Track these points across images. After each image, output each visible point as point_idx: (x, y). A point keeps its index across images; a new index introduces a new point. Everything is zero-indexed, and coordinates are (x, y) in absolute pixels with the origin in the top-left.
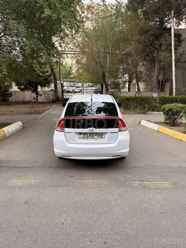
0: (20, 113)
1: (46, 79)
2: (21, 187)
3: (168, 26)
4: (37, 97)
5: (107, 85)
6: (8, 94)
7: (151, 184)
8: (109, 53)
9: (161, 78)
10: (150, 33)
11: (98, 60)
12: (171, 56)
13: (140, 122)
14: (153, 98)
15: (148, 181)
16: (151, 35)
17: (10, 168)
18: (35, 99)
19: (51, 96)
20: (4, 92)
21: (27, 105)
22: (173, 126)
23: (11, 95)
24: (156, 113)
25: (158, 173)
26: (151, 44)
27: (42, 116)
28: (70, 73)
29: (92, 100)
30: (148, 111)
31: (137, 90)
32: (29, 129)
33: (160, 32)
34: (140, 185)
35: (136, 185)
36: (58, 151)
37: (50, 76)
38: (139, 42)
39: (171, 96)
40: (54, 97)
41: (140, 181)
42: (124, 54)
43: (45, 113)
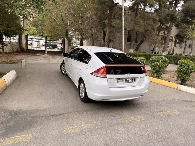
5: (69, 40)
40: (19, 48)
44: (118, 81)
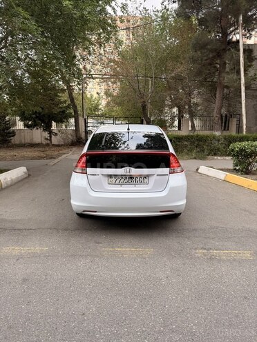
0: (24, 158)
1: (64, 112)
2: (19, 258)
3: (234, 39)
4: (51, 137)
5: (148, 121)
6: (9, 133)
7: (223, 254)
8: (151, 78)
9: (224, 111)
10: (209, 47)
11: (136, 86)
12: (240, 79)
13: (197, 169)
14: (214, 137)
15: (217, 250)
16: (211, 51)
17: (5, 230)
18: (47, 139)
19: (70, 136)
20: (3, 130)
21: (36, 149)
22: (247, 174)
23: (13, 134)
24: (219, 158)
25: (231, 238)
26: (210, 64)
27: (56, 161)
28: (96, 108)
29: (128, 129)
30: (208, 155)
31: (190, 129)
32: (36, 178)
33: (223, 47)
34: (205, 255)
35: (199, 255)
36: (77, 203)
37: (68, 107)
38: (194, 60)
39: (240, 134)
40: (75, 137)
41: (205, 249)
42: (173, 78)
43: (60, 158)
44: (110, 180)
